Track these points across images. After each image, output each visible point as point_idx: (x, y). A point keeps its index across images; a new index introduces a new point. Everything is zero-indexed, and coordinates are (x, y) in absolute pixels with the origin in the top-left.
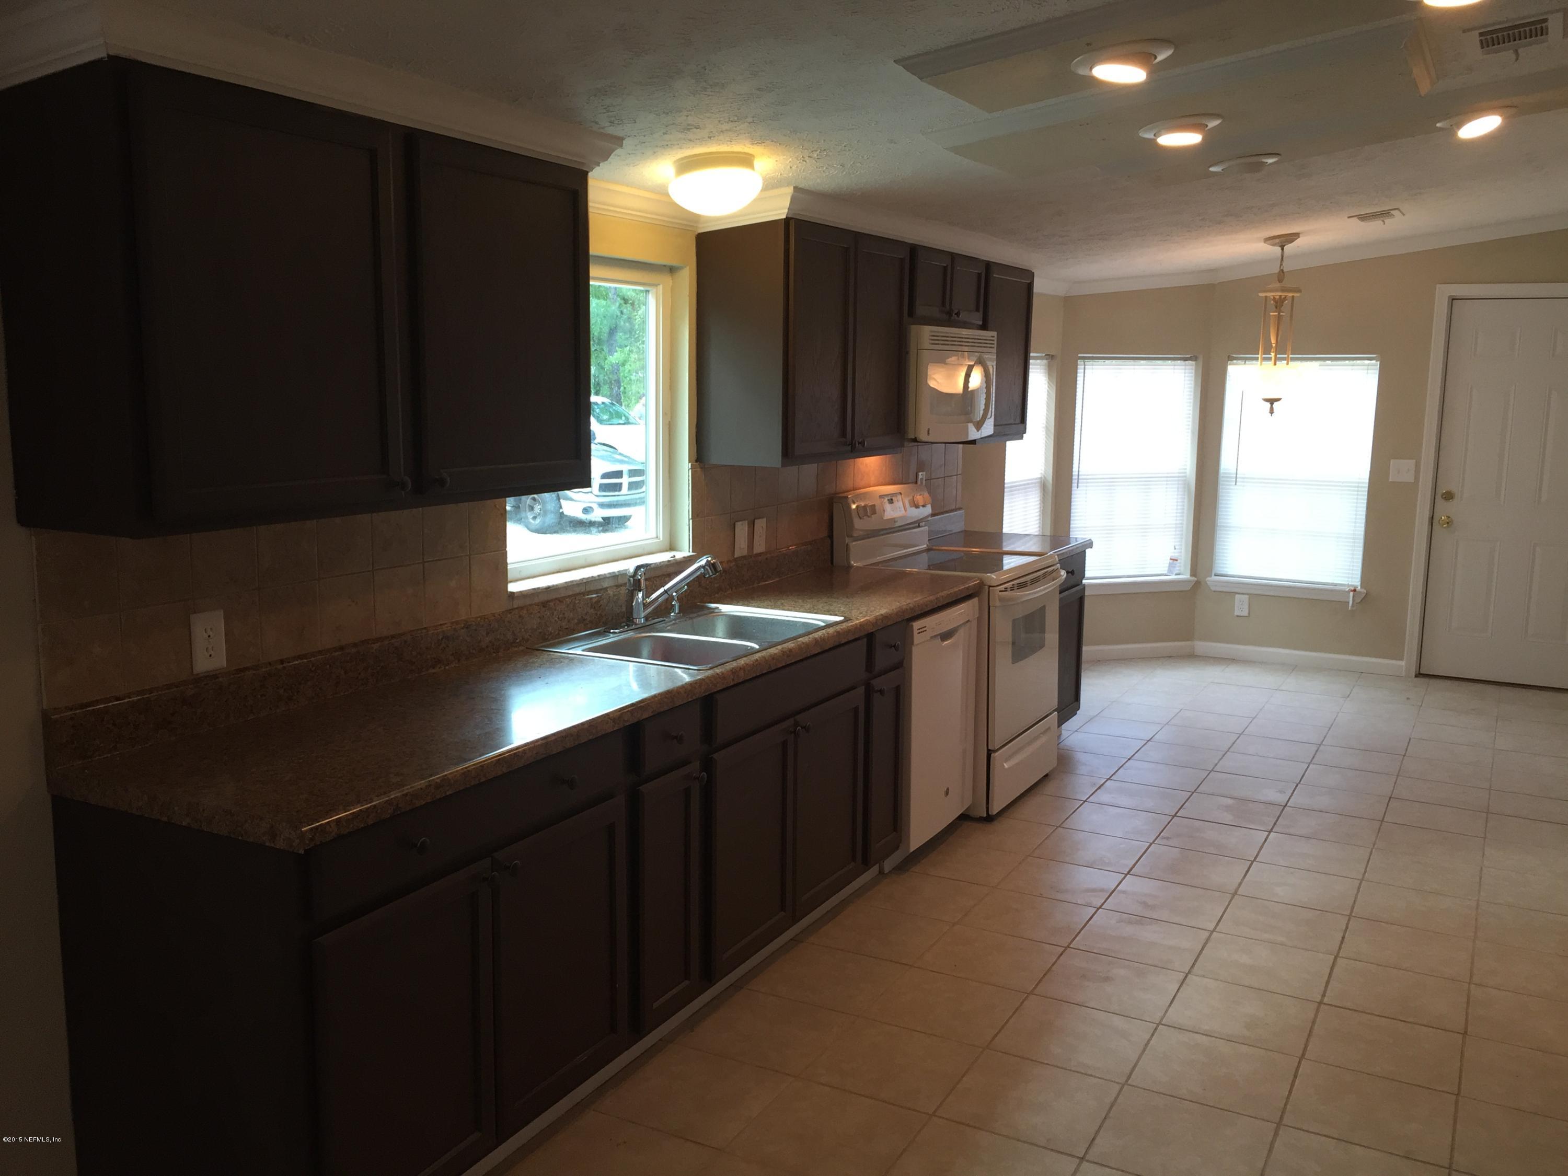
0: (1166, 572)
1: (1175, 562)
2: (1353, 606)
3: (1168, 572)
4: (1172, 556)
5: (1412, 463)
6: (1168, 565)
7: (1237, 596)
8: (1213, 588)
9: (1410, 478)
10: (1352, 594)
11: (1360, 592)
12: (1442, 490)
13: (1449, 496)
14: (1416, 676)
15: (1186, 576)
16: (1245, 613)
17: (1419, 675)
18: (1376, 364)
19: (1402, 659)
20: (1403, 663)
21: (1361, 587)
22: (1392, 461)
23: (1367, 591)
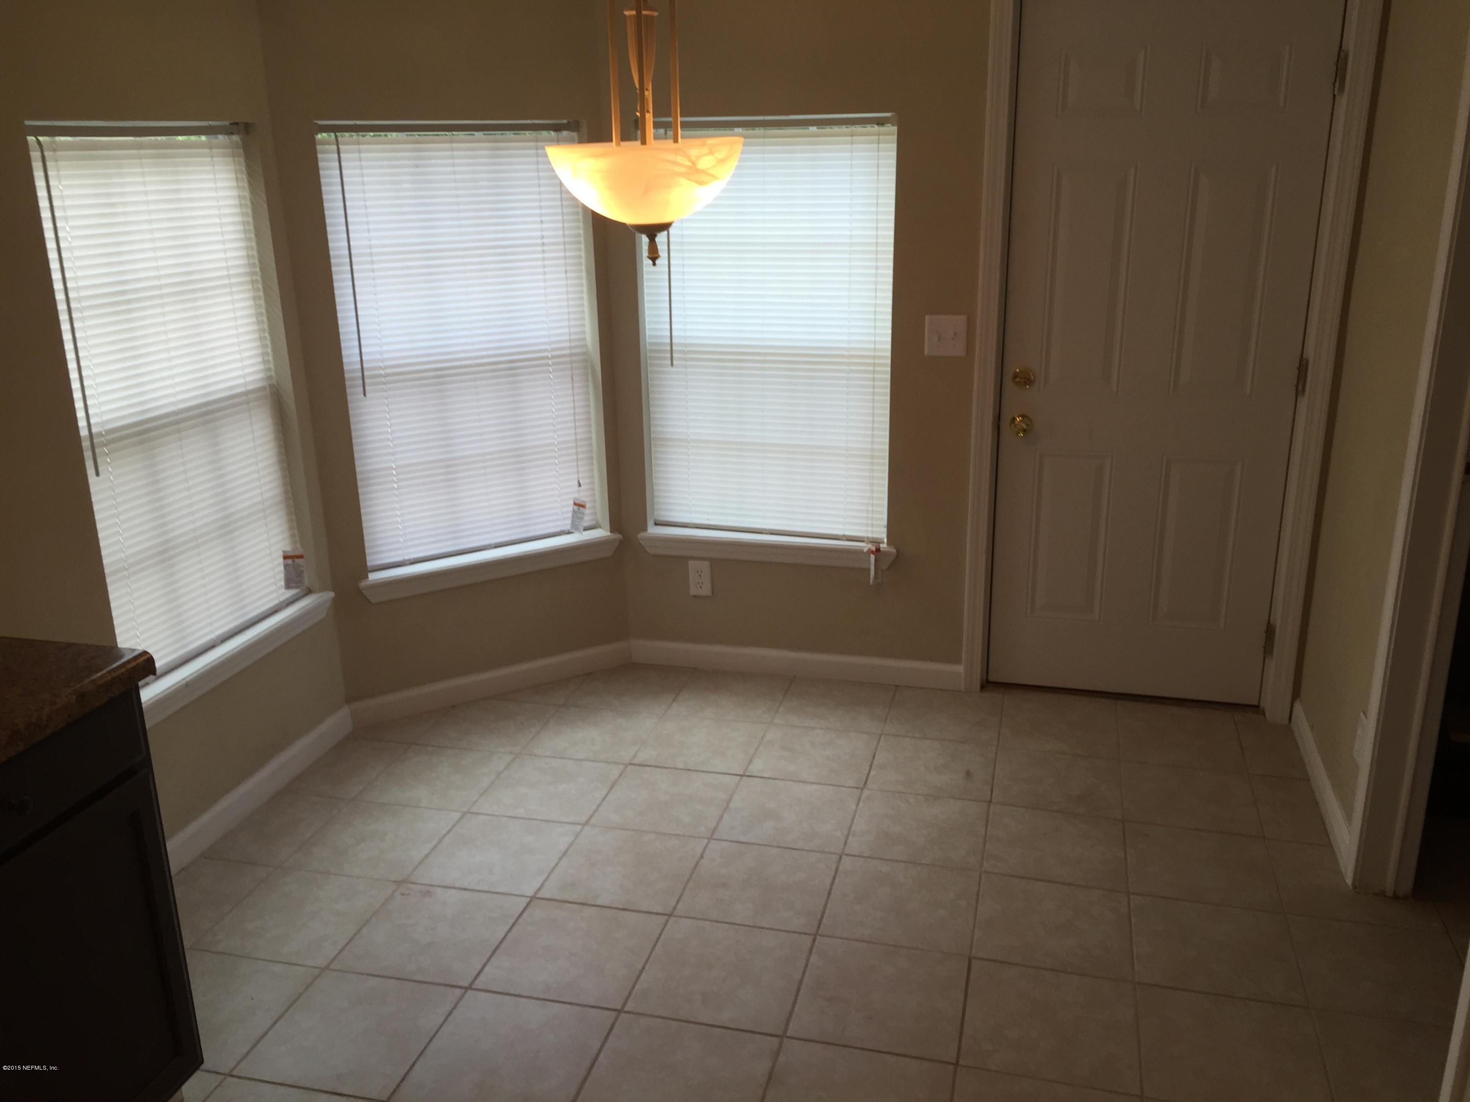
0: (568, 528)
1: (581, 508)
2: (876, 577)
3: (572, 528)
4: (575, 499)
5: (960, 320)
6: (570, 515)
7: (691, 563)
8: (652, 551)
9: (958, 350)
10: (873, 557)
11: (886, 553)
12: (1013, 367)
13: (1025, 379)
14: (983, 687)
15: (602, 533)
16: (706, 591)
17: (987, 685)
18: (892, 130)
19: (957, 661)
20: (960, 669)
21: (888, 544)
22: (927, 318)
23: (898, 551)
